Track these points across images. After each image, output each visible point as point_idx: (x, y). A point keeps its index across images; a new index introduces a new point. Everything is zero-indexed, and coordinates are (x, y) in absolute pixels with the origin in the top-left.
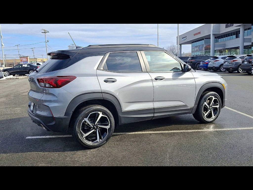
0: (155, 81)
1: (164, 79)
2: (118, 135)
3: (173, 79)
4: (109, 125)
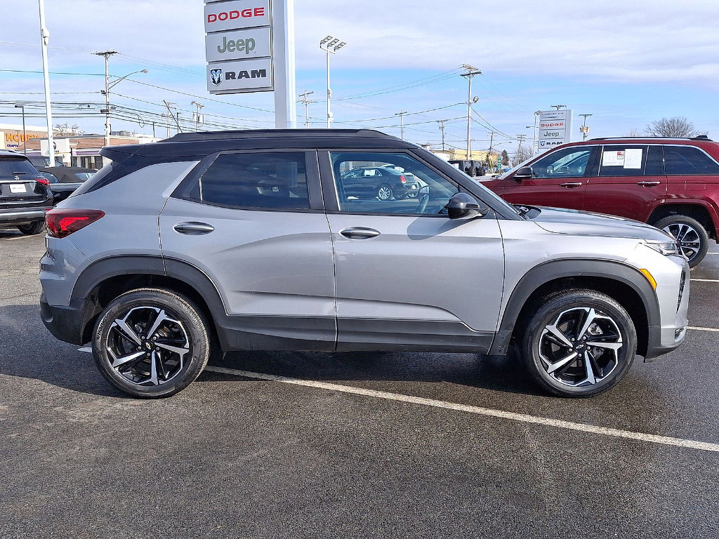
0: (343, 239)
1: (376, 235)
2: (250, 379)
3: (413, 238)
4: (187, 345)
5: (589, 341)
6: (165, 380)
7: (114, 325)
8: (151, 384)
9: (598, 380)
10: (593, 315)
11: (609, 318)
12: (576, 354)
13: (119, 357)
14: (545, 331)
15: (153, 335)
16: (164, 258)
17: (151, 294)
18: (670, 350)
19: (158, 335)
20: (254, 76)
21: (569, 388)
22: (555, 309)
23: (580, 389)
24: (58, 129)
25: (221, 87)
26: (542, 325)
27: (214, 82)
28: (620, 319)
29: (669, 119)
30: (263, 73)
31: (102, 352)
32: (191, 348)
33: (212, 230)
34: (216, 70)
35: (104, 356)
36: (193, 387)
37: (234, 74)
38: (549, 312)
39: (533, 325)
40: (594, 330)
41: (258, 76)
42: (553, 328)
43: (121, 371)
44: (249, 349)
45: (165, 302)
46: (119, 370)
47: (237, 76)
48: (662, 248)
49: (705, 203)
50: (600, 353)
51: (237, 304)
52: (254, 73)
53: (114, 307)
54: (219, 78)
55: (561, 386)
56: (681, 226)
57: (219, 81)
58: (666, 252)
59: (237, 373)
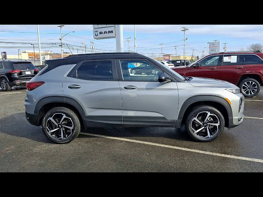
0: (124, 90)
1: (135, 88)
2: (96, 137)
3: (147, 89)
4: (73, 126)
5: (208, 123)
6: (66, 137)
7: (49, 119)
8: (61, 139)
9: (212, 136)
10: (209, 114)
11: (215, 115)
12: (203, 127)
13: (51, 130)
14: (193, 120)
15: (62, 123)
16: (65, 97)
17: (61, 109)
18: (237, 125)
19: (63, 123)
20: (109, 33)
21: (202, 139)
22: (196, 112)
23: (205, 139)
24: (46, 52)
25: (98, 37)
26: (192, 118)
27: (96, 35)
28: (218, 116)
29: (255, 44)
30: (112, 32)
31: (45, 128)
32: (74, 127)
33: (80, 87)
34: (96, 31)
35: (46, 130)
36: (76, 140)
37: (102, 32)
38: (194, 113)
39: (189, 118)
40: (210, 119)
41: (110, 33)
42: (196, 119)
43: (52, 135)
44: (94, 127)
45: (65, 111)
46: (51, 134)
47: (103, 33)
48: (234, 91)
49: (259, 74)
50: (212, 127)
51: (89, 112)
52: (109, 32)
53: (48, 114)
54: (97, 34)
55: (199, 138)
56: (250, 82)
57: (97, 35)
58: (234, 92)
59: (91, 135)
